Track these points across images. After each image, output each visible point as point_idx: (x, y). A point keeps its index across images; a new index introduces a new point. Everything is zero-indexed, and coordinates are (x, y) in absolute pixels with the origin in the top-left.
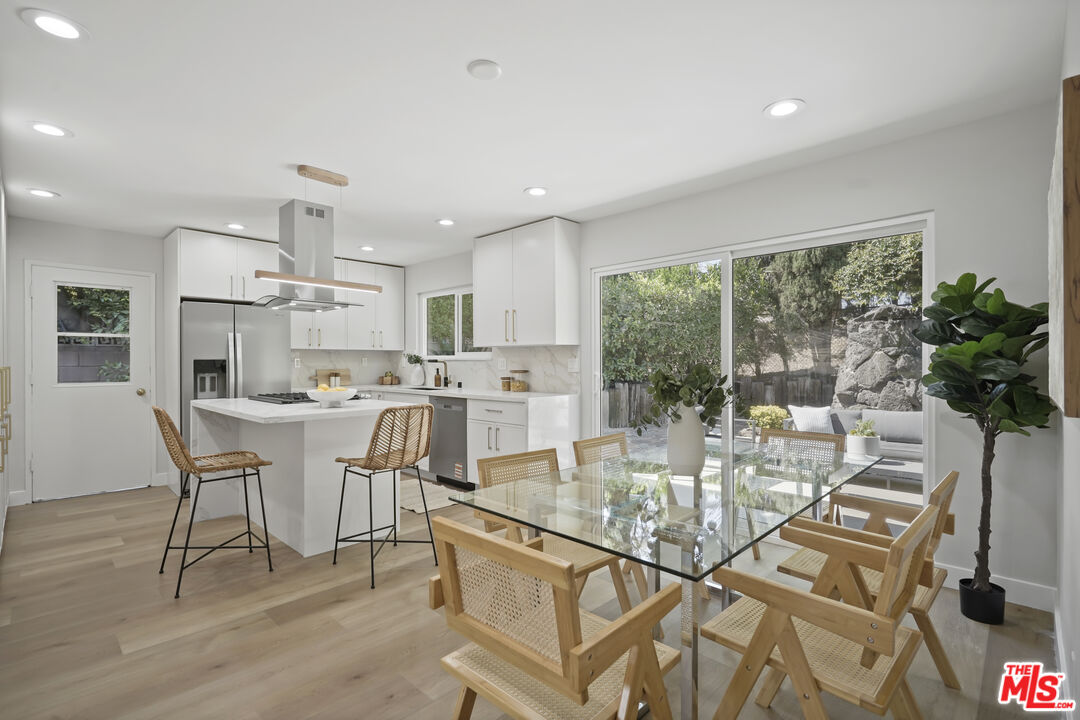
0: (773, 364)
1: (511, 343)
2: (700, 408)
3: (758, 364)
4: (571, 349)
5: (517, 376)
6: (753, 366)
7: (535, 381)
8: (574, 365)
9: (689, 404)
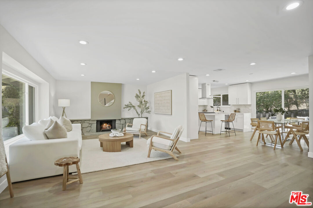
0: (294, 108)
1: (237, 104)
2: (281, 113)
3: (289, 108)
4: (250, 105)
5: (237, 110)
6: (287, 108)
7: (241, 111)
8: (250, 108)
9: (280, 112)
